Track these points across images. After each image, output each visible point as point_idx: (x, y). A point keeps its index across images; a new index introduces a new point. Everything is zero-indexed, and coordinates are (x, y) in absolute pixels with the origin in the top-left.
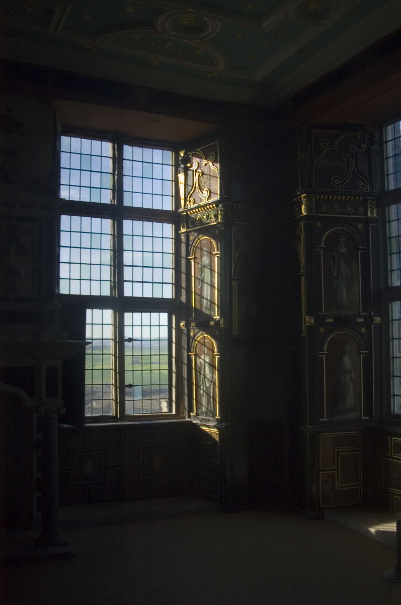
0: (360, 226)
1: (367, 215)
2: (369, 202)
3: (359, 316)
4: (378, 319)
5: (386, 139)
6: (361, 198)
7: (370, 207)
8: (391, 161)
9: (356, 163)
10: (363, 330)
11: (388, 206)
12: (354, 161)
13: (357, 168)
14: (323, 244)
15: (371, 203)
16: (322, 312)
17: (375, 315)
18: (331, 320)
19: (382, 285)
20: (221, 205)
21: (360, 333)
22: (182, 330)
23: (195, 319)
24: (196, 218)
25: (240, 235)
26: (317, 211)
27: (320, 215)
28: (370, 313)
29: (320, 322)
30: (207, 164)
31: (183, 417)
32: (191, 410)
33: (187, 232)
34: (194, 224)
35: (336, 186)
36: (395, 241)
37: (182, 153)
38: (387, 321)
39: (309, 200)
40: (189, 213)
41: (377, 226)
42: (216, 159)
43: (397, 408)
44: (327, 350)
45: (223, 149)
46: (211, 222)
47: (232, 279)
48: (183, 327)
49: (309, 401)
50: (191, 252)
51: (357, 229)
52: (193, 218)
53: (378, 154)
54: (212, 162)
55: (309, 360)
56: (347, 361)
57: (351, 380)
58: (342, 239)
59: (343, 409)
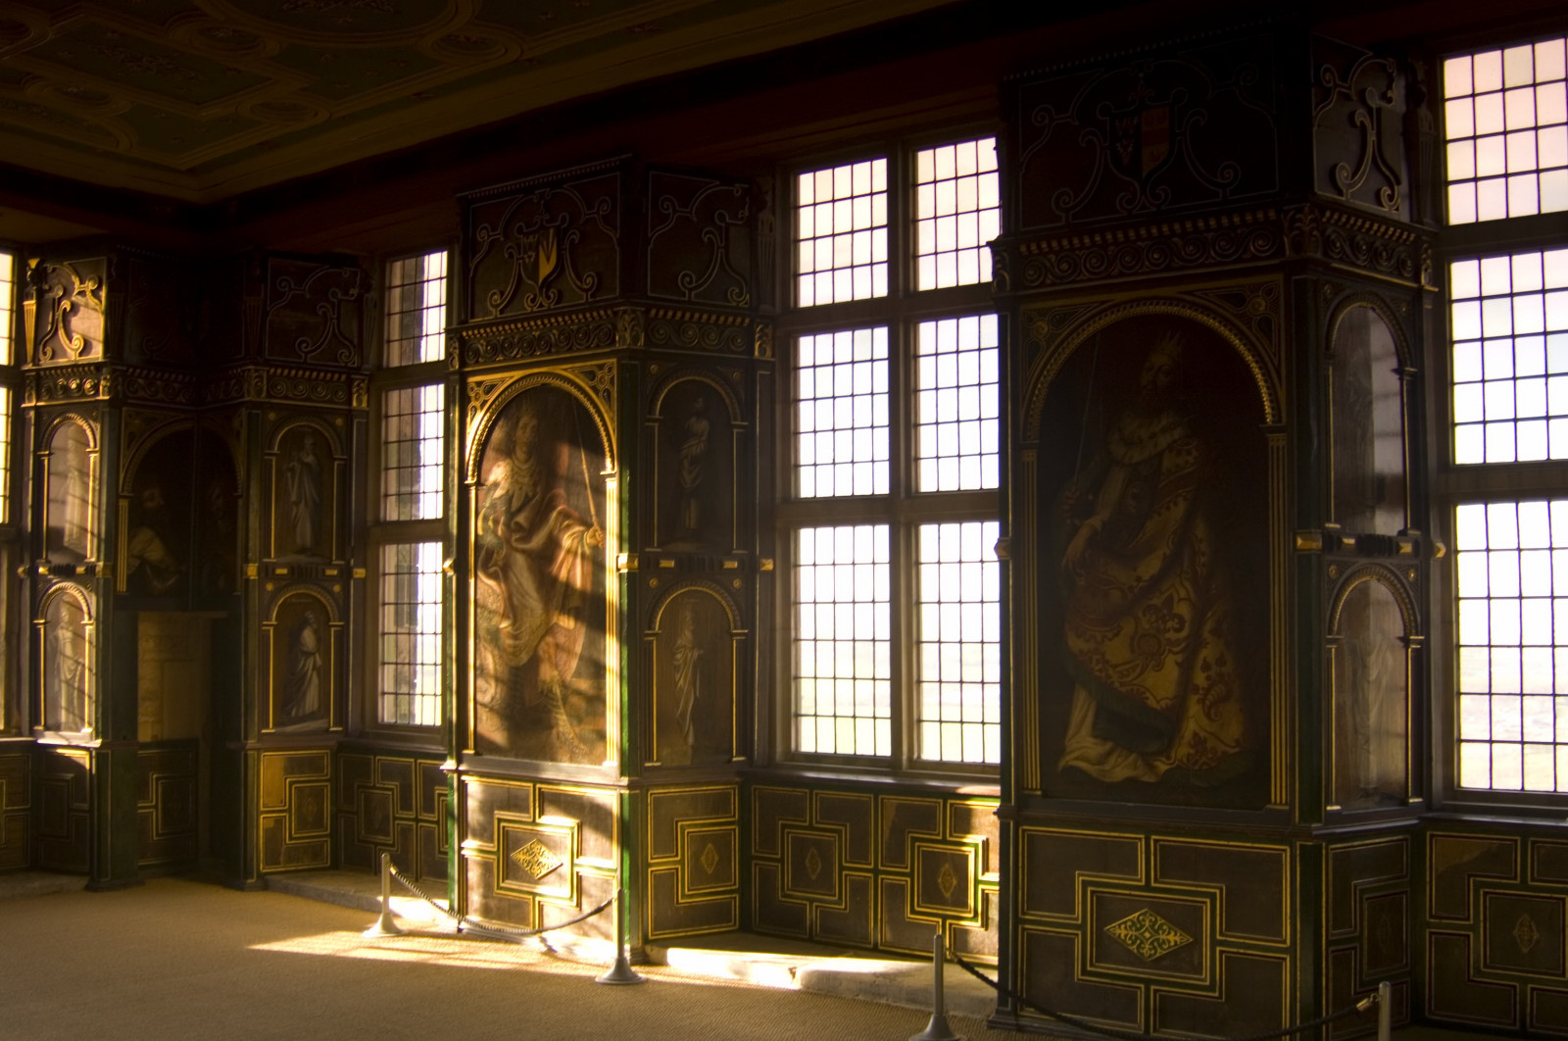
0: (339, 422)
1: (350, 403)
2: (356, 383)
3: (330, 565)
4: (360, 573)
5: (390, 283)
6: (344, 377)
7: (357, 391)
8: (396, 319)
9: (338, 318)
10: (337, 588)
11: (387, 391)
12: (335, 316)
13: (339, 327)
14: (276, 448)
15: (358, 385)
16: (269, 556)
17: (357, 566)
18: (284, 571)
19: (370, 518)
20: (104, 370)
21: (331, 593)
22: (21, 581)
23: (48, 562)
24: (56, 385)
25: (137, 421)
26: (269, 395)
27: (273, 401)
28: (349, 563)
29: (267, 574)
30: (82, 293)
31: (20, 734)
32: (35, 719)
33: (36, 408)
34: (51, 395)
35: (303, 355)
36: (393, 448)
37: (33, 263)
38: (375, 575)
39: (256, 377)
40: (42, 373)
41: (367, 423)
42: (99, 288)
43: (387, 713)
44: (277, 619)
45: (114, 274)
46: (84, 395)
47: (119, 497)
48: (22, 576)
49: (245, 701)
50: (44, 441)
51: (333, 426)
52: (51, 384)
53: (375, 307)
54: (93, 291)
55: (246, 635)
56: (308, 637)
57: (313, 669)
58: (308, 442)
59: (301, 714)
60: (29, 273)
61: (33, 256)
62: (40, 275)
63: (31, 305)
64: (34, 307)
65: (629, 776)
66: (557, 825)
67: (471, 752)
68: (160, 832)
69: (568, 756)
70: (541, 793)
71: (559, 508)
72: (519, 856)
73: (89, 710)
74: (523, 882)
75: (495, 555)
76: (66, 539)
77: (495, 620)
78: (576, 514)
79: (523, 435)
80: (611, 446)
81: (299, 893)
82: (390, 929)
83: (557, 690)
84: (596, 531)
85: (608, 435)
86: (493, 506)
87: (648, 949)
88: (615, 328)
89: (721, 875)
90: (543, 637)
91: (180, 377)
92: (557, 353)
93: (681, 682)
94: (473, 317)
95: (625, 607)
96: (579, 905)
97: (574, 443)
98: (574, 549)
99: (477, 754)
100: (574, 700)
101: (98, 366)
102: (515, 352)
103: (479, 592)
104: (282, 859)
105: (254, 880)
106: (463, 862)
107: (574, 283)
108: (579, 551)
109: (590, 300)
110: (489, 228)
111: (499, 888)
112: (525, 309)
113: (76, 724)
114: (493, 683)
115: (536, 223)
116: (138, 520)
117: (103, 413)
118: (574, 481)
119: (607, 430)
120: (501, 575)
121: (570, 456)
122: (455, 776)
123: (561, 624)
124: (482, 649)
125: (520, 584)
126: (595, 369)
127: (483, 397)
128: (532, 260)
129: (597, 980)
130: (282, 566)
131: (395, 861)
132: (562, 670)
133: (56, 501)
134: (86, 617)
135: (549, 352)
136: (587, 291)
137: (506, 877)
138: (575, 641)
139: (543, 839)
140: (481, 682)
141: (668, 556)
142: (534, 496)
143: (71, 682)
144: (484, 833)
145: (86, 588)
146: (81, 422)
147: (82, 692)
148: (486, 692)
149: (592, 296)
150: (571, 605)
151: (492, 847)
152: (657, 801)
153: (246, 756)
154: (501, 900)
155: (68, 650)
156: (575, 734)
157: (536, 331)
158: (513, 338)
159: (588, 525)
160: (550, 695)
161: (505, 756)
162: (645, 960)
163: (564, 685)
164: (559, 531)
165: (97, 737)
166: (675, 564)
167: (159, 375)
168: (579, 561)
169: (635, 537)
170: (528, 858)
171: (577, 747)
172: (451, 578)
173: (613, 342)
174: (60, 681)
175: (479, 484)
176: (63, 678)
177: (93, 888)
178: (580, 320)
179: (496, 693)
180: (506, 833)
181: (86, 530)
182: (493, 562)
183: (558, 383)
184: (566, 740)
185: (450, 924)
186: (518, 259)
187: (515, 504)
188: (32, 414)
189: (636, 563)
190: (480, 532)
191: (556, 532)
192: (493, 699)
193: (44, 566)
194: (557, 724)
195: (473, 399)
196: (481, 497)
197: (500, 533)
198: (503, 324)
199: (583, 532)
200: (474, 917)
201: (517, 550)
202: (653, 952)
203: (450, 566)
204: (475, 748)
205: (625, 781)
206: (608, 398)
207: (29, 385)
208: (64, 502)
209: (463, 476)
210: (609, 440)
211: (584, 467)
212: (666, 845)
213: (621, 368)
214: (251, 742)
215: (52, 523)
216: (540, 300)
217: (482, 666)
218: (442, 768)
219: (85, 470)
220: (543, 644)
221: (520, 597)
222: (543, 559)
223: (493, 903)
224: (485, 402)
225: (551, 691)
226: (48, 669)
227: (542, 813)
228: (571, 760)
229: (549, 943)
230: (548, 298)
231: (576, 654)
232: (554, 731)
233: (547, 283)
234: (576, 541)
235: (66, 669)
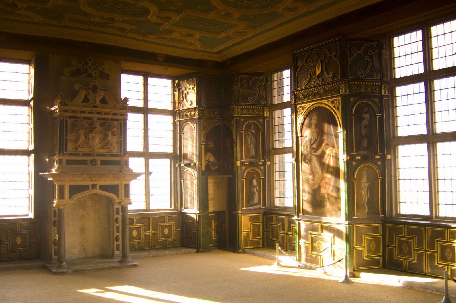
1: (264, 115)
2: (265, 109)
3: (260, 161)
4: (268, 163)
5: (274, 80)
6: (262, 107)
7: (266, 111)
8: (276, 90)
9: (260, 91)
10: (262, 168)
11: (274, 111)
13: (260, 93)
14: (244, 129)
16: (243, 160)
17: (268, 161)
18: (247, 163)
19: (271, 147)
20: (197, 109)
21: (261, 169)
22: (177, 168)
23: (184, 163)
24: (184, 114)
25: (206, 123)
26: (241, 114)
27: (242, 115)
28: (265, 160)
29: (243, 164)
30: (189, 89)
31: (178, 210)
32: (181, 206)
33: (179, 121)
34: (183, 117)
35: (250, 102)
36: (277, 127)
37: (177, 82)
38: (273, 164)
39: (238, 109)
40: (180, 111)
41: (269, 120)
42: (194, 87)
43: (277, 203)
44: (246, 177)
45: (198, 83)
46: (191, 117)
47: (202, 144)
48: (177, 167)
49: (238, 200)
50: (181, 130)
51: (259, 122)
52: (183, 114)
53: (270, 87)
54: (192, 88)
55: (237, 181)
56: (255, 182)
57: (257, 191)
58: (253, 126)
59: (253, 204)
60: (176, 84)
61: (177, 80)
62: (179, 85)
63: (176, 93)
64: (177, 94)
65: (348, 221)
66: (327, 235)
67: (302, 214)
68: (215, 237)
69: (330, 215)
70: (322, 226)
71: (325, 142)
72: (316, 244)
73: (196, 203)
74: (317, 252)
75: (307, 157)
76: (188, 156)
77: (308, 176)
78: (330, 144)
79: (314, 121)
80: (340, 123)
81: (253, 254)
82: (279, 265)
83: (326, 196)
84: (336, 149)
85: (339, 120)
86: (306, 142)
87: (355, 272)
88: (339, 88)
89: (377, 251)
90: (322, 180)
91: (217, 110)
92: (323, 97)
93: (363, 193)
94: (298, 88)
95: (346, 171)
96: (334, 259)
97: (329, 123)
98: (330, 154)
99: (303, 215)
100: (331, 199)
101: (195, 108)
102: (310, 97)
103: (303, 168)
104: (249, 244)
105: (241, 251)
106: (300, 246)
107: (327, 76)
108: (332, 155)
109: (332, 80)
110: (301, 62)
111: (310, 254)
112: (313, 84)
113: (192, 207)
114: (307, 194)
115: (315, 59)
116: (207, 150)
117: (197, 121)
118: (329, 134)
119: (338, 119)
120: (309, 162)
121: (328, 127)
122: (297, 221)
123: (327, 176)
124: (304, 184)
125: (314, 165)
126: (334, 101)
127: (302, 111)
128: (314, 70)
129: (339, 281)
130: (247, 162)
131: (280, 245)
132: (327, 190)
133: (185, 146)
134: (194, 177)
135: (320, 97)
136: (330, 78)
137: (312, 251)
138: (331, 181)
139: (323, 240)
140: (304, 194)
141: (358, 155)
142: (318, 139)
143: (191, 196)
144: (306, 238)
145: (194, 170)
146: (191, 124)
147: (193, 198)
148: (305, 197)
149: (332, 79)
150: (330, 171)
151: (308, 242)
152: (357, 228)
153: (238, 215)
154: (311, 257)
155: (190, 187)
156: (332, 209)
157: (316, 91)
158: (310, 93)
159: (334, 147)
160: (324, 197)
161: (312, 215)
162: (353, 276)
163: (328, 195)
164: (326, 149)
165: (198, 211)
166: (361, 157)
167: (211, 110)
168: (331, 158)
169: (349, 150)
170: (319, 245)
171: (332, 212)
172: (294, 164)
173: (339, 93)
174: (188, 195)
175: (301, 136)
176: (189, 194)
177: (198, 252)
178: (329, 87)
179: (308, 197)
180: (312, 238)
181: (193, 154)
182: (306, 159)
183: (323, 106)
184: (329, 210)
185: (296, 264)
186: (310, 70)
187: (312, 142)
188: (178, 123)
189: (349, 158)
190: (302, 150)
191: (324, 150)
192: (308, 198)
193: (182, 164)
194: (326, 206)
195: (299, 112)
196: (302, 140)
197: (308, 150)
198: (306, 89)
199: (332, 149)
200: (303, 262)
201: (313, 155)
202: (356, 273)
203: (294, 161)
204: (303, 213)
205: (347, 222)
206: (338, 109)
207: (177, 115)
208: (187, 146)
209: (297, 134)
210: (339, 122)
211: (332, 130)
212: (360, 241)
213: (342, 100)
214: (240, 212)
215: (184, 152)
216: (317, 81)
217: (304, 189)
218: (293, 219)
219: (192, 137)
220: (322, 182)
221: (315, 169)
222: (321, 157)
223: (308, 258)
224: (302, 112)
225: (324, 196)
226: (185, 192)
227: (322, 232)
228: (331, 216)
229: (325, 270)
230: (319, 81)
231: (331, 185)
232: (326, 208)
233: (319, 76)
234: (331, 152)
235: (189, 192)
